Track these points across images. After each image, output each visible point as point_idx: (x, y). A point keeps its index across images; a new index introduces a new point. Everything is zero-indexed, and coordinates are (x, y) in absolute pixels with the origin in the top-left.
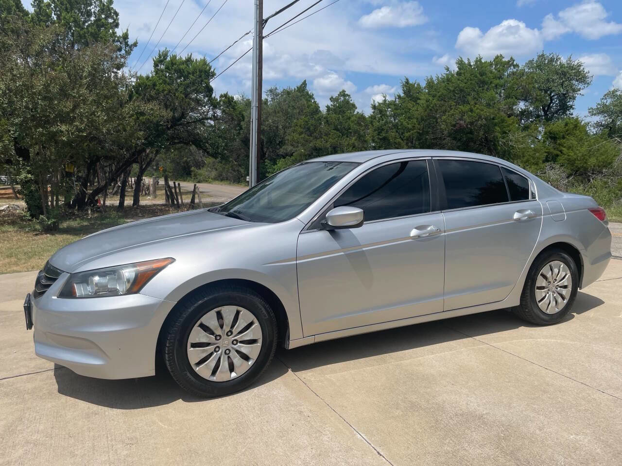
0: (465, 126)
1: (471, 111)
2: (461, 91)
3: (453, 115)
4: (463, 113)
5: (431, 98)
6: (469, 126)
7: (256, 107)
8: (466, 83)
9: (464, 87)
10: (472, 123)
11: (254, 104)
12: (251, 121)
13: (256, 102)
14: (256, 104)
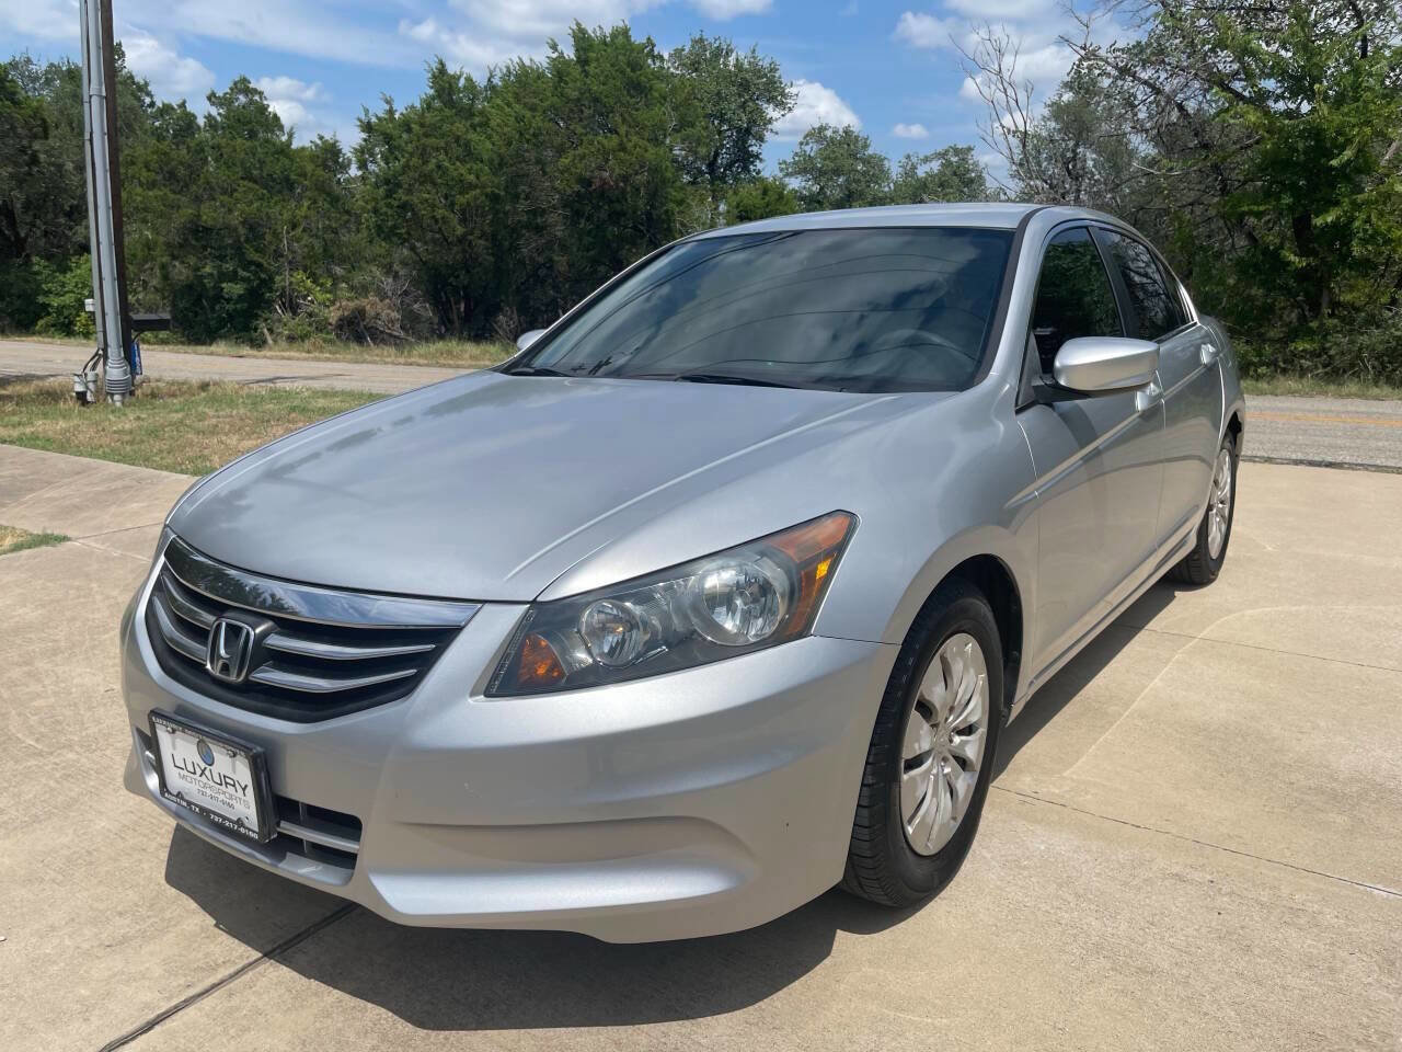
0: (612, 183)
1: (622, 148)
2: (596, 100)
3: (583, 157)
4: (605, 153)
5: (528, 114)
6: (622, 184)
7: (100, 96)
8: (604, 84)
9: (601, 93)
10: (625, 178)
11: (94, 88)
12: (87, 136)
13: (100, 85)
14: (100, 90)
